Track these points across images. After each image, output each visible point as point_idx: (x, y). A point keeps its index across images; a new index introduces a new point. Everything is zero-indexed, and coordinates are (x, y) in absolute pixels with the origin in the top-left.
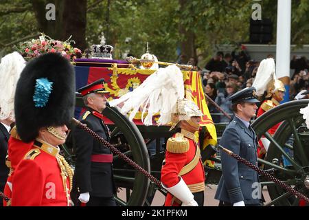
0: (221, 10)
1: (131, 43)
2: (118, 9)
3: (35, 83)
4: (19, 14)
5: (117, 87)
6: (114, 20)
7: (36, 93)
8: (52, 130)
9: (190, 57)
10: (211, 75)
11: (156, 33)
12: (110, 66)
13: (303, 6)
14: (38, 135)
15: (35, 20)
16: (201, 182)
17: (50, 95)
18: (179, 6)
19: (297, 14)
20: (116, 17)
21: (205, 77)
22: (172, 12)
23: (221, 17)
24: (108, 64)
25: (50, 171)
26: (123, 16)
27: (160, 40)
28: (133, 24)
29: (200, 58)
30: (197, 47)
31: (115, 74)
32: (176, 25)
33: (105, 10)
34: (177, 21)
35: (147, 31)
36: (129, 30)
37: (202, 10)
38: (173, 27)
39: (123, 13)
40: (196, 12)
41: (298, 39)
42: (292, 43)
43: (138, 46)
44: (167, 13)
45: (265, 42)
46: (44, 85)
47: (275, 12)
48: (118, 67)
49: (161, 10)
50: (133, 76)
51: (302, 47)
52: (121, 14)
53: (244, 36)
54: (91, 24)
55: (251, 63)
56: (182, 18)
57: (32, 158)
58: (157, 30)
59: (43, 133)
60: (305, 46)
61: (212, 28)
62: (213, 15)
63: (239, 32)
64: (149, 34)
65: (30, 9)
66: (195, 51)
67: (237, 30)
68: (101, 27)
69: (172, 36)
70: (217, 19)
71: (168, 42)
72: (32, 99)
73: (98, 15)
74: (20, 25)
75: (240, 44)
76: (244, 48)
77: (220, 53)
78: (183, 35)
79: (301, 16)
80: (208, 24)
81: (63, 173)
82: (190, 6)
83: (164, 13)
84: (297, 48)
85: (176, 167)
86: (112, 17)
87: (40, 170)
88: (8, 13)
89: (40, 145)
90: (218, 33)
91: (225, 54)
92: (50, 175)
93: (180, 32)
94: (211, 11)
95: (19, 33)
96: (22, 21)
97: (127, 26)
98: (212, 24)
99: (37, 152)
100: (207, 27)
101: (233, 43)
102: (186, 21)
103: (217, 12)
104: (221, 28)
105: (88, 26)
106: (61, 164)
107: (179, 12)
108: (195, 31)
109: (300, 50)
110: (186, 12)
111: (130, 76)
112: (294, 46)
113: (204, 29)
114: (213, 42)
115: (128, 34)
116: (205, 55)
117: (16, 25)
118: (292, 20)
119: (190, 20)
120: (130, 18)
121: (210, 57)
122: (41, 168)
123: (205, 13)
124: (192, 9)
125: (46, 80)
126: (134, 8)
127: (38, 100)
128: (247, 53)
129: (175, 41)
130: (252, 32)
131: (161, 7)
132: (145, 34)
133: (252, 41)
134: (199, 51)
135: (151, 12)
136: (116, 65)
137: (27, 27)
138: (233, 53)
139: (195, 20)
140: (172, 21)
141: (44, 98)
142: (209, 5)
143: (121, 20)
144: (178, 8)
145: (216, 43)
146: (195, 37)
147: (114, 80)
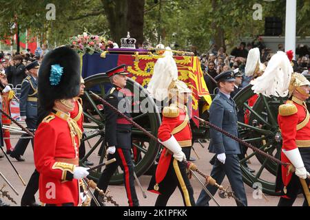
0: (244, 12)
1: (177, 36)
2: (167, 12)
3: (50, 68)
4: (95, 17)
5: (138, 69)
6: (164, 20)
7: (52, 75)
8: (64, 102)
9: (221, 46)
10: (236, 60)
11: (195, 29)
12: (133, 54)
13: (305, 7)
14: (53, 105)
15: (107, 21)
16: (188, 139)
17: (62, 76)
18: (212, 9)
19: (301, 13)
20: (165, 18)
21: (232, 61)
22: (206, 13)
23: (243, 17)
24: (132, 52)
25: (61, 131)
26: (171, 17)
27: (198, 34)
28: (178, 23)
29: (227, 47)
30: (226, 39)
31: (137, 59)
32: (210, 23)
33: (157, 13)
34: (210, 20)
35: (188, 28)
36: (175, 27)
37: (229, 11)
38: (207, 24)
39: (170, 14)
40: (225, 13)
41: (301, 32)
42: (297, 35)
43: (182, 38)
44: (203, 14)
45: (276, 35)
46: (57, 69)
47: (284, 12)
48: (139, 54)
49: (198, 12)
50: (150, 61)
51: (305, 38)
52: (169, 15)
53: (260, 31)
54: (147, 23)
55: (266, 50)
56: (214, 17)
57: (48, 121)
58: (196, 26)
59: (57, 104)
60: (307, 37)
61: (237, 25)
62: (238, 16)
63: (257, 28)
64: (189, 30)
65: (103, 13)
66: (224, 42)
67: (255, 26)
68: (154, 25)
69: (207, 31)
70: (241, 18)
71: (204, 35)
72: (49, 80)
73: (152, 16)
74: (95, 24)
75: (258, 36)
76: (261, 39)
77: (243, 44)
78: (215, 31)
79: (303, 15)
80: (234, 21)
81: (72, 132)
82: (220, 9)
83: (201, 14)
84: (301, 39)
85: (169, 127)
86: (162, 18)
87: (53, 131)
88: (87, 16)
89: (55, 112)
90: (241, 28)
91: (247, 44)
92: (61, 133)
93: (212, 28)
94: (236, 13)
95: (95, 30)
96: (97, 21)
97: (173, 24)
98: (237, 22)
99: (53, 117)
100: (233, 24)
101: (252, 35)
102: (217, 20)
103: (240, 13)
104: (244, 24)
105: (145, 24)
106: (71, 125)
107: (211, 13)
108: (224, 27)
109: (303, 40)
110: (217, 13)
111: (148, 61)
112: (299, 37)
113: (231, 26)
114: (237, 35)
115: (174, 30)
116: (231, 45)
117: (93, 25)
118: (297, 18)
119: (220, 19)
120: (176, 18)
121: (235, 46)
122: (55, 129)
123: (232, 14)
124: (222, 11)
125: (58, 66)
126: (179, 11)
127: (53, 80)
128: (264, 43)
129: (209, 35)
130: (266, 28)
131: (199, 9)
132: (186, 30)
133: (266, 34)
134: (227, 42)
135: (191, 14)
136: (137, 53)
137: (101, 26)
138: (253, 43)
139: (224, 19)
140: (206, 20)
141: (57, 78)
142: (234, 8)
143: (169, 19)
144: (211, 10)
145: (239, 35)
146: (224, 32)
147: (136, 64)
